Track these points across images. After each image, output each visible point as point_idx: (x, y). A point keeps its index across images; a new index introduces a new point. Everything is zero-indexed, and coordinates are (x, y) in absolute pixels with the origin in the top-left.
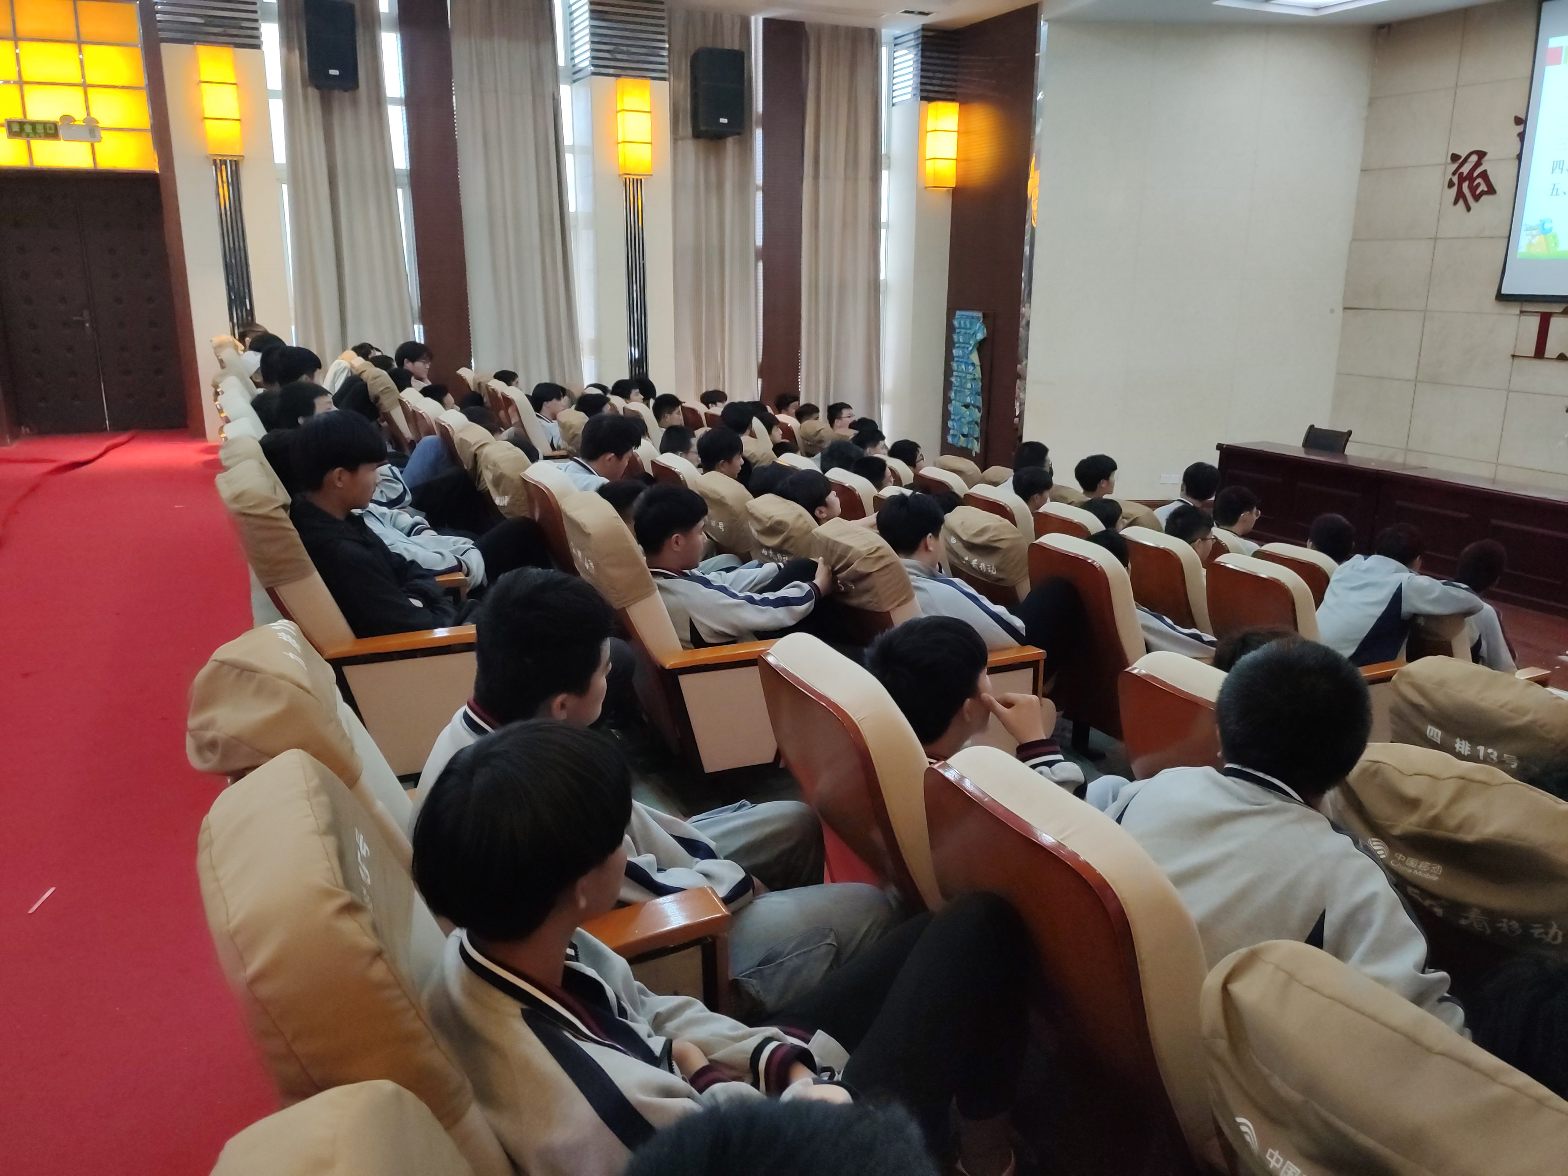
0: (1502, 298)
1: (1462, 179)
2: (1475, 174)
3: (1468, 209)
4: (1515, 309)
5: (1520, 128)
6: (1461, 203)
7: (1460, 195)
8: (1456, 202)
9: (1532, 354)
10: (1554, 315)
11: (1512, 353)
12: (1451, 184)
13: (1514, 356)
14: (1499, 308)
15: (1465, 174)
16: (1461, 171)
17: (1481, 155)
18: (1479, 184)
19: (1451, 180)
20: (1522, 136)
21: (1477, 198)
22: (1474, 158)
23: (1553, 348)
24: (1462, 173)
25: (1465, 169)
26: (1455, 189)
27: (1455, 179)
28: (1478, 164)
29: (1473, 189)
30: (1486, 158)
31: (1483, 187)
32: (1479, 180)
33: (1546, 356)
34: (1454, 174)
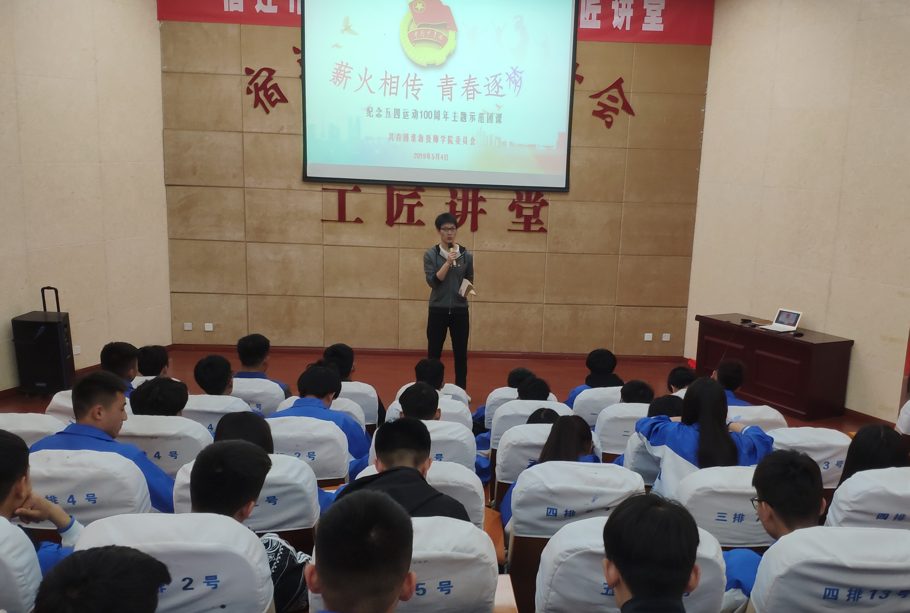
0: (306, 179)
1: (258, 89)
2: (269, 86)
3: (267, 112)
4: (319, 188)
5: (299, 56)
6: (260, 106)
7: (258, 101)
8: (256, 106)
9: (337, 219)
10: (347, 191)
11: (322, 219)
12: (249, 92)
13: (323, 221)
14: (306, 187)
15: (259, 85)
16: (256, 81)
17: (271, 72)
18: (272, 94)
19: (248, 88)
20: (302, 62)
21: (273, 104)
22: (265, 74)
23: (350, 214)
24: (257, 84)
25: (260, 81)
26: (253, 95)
27: (252, 88)
28: (269, 79)
29: (269, 97)
30: (275, 75)
31: (276, 96)
32: (272, 91)
33: (346, 220)
34: (250, 83)
